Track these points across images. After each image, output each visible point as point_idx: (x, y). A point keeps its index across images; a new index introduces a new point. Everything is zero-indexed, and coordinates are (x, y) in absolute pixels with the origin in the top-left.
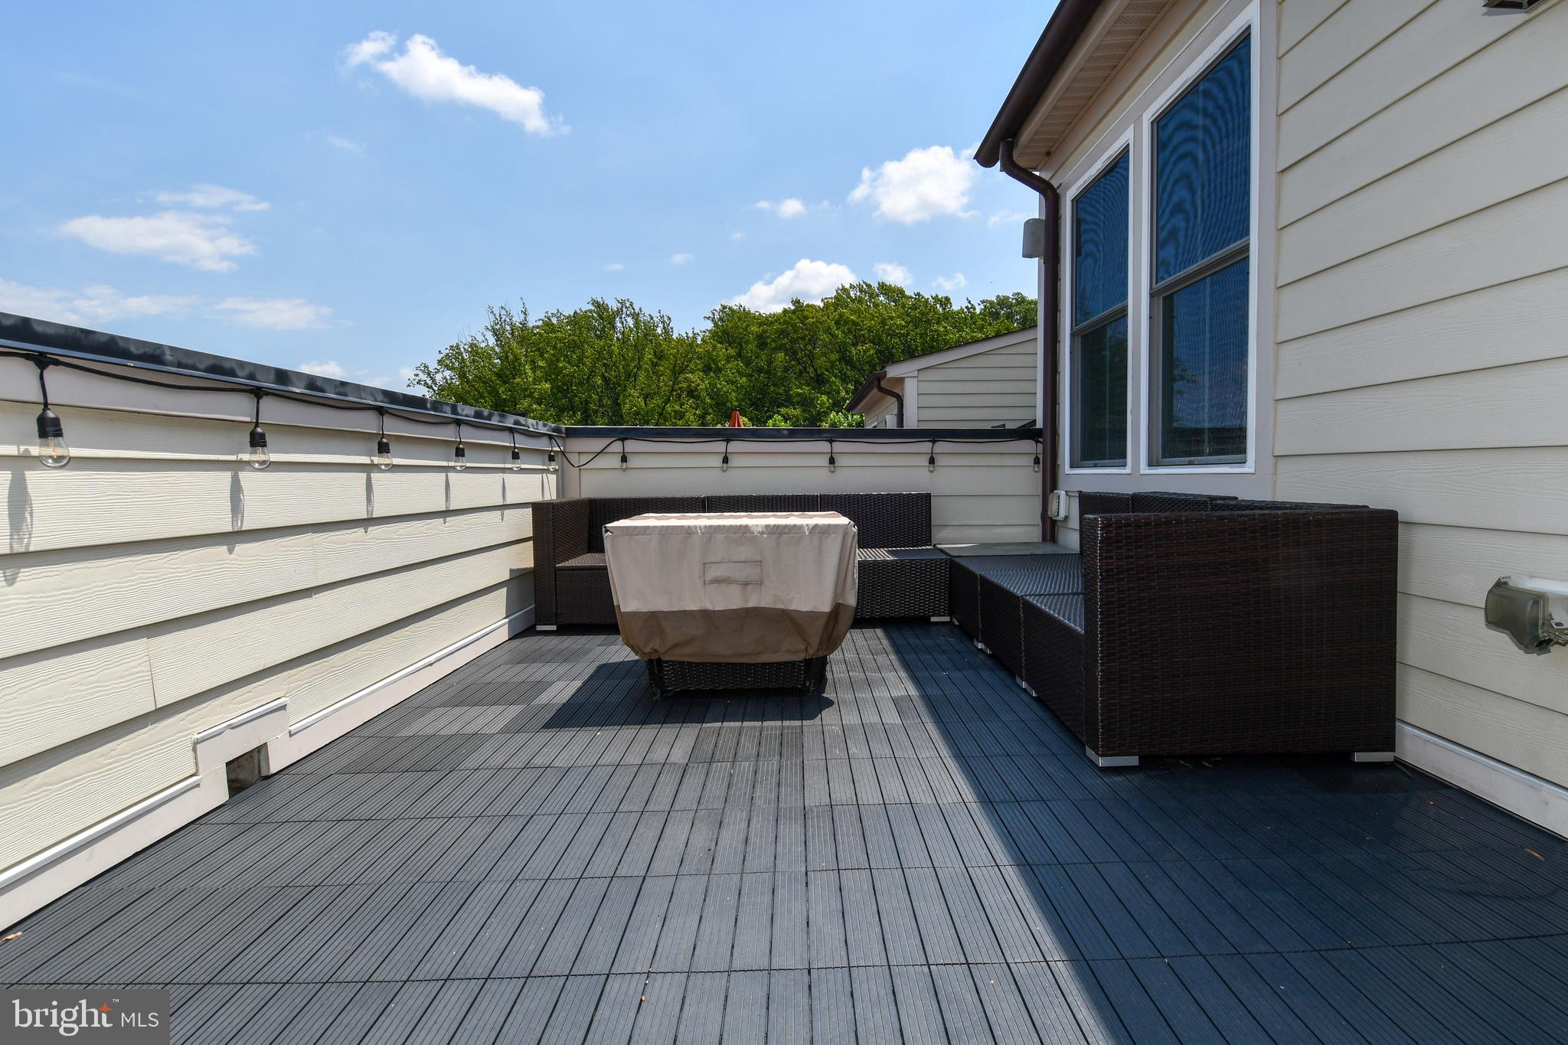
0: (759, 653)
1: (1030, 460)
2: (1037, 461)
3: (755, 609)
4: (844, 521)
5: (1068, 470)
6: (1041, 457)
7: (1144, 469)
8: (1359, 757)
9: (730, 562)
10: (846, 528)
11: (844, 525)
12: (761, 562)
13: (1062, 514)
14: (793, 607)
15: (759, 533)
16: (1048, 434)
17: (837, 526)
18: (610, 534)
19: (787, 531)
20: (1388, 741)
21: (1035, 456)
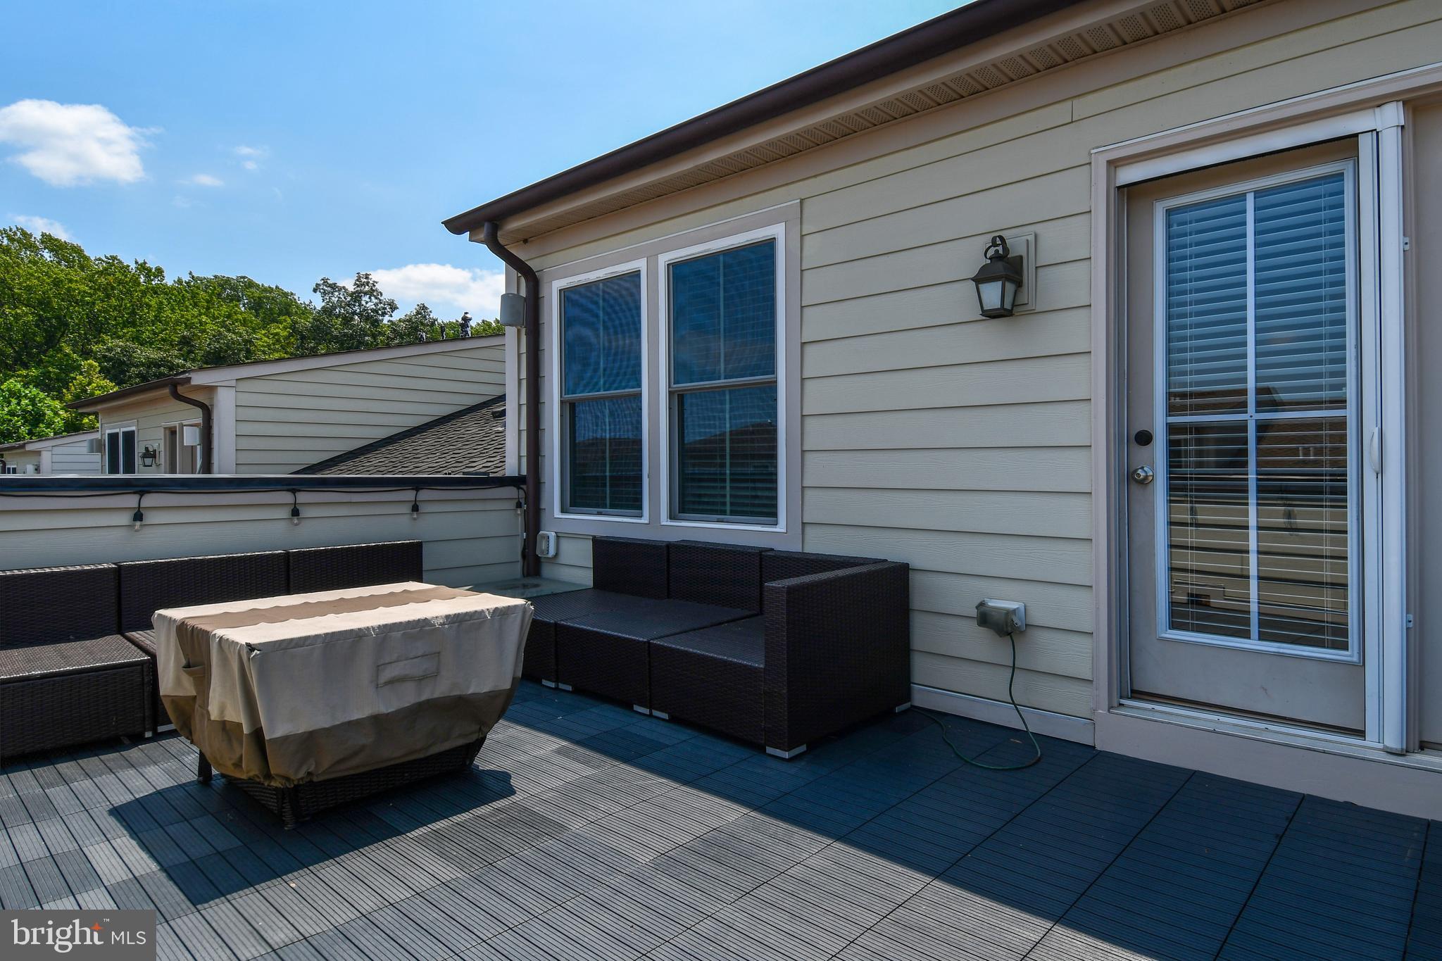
0: (430, 746)
1: (512, 505)
2: (519, 505)
3: (428, 701)
4: (520, 602)
5: (558, 514)
6: (523, 501)
7: (665, 521)
8: (897, 710)
9: (407, 659)
10: (525, 608)
11: (522, 605)
12: (439, 653)
13: (552, 552)
14: (471, 691)
15: (441, 624)
16: (530, 481)
17: (516, 606)
18: (258, 652)
19: (467, 618)
20: (907, 696)
21: (517, 501)
